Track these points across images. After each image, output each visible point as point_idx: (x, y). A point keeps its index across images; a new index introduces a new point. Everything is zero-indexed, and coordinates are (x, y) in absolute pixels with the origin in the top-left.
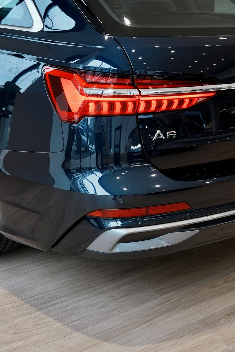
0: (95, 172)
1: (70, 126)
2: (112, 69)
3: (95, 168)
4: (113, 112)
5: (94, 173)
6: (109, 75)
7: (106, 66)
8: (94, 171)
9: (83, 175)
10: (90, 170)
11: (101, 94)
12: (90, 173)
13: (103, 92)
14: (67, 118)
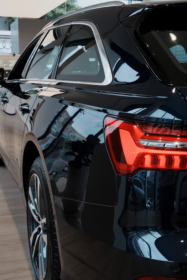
0: (152, 232)
1: (127, 179)
2: (176, 121)
3: (152, 227)
4: (171, 167)
5: (150, 233)
6: (172, 126)
7: (169, 116)
8: (151, 230)
9: (138, 234)
10: (146, 230)
11: (162, 146)
12: (146, 232)
13: (165, 144)
14: (126, 172)
